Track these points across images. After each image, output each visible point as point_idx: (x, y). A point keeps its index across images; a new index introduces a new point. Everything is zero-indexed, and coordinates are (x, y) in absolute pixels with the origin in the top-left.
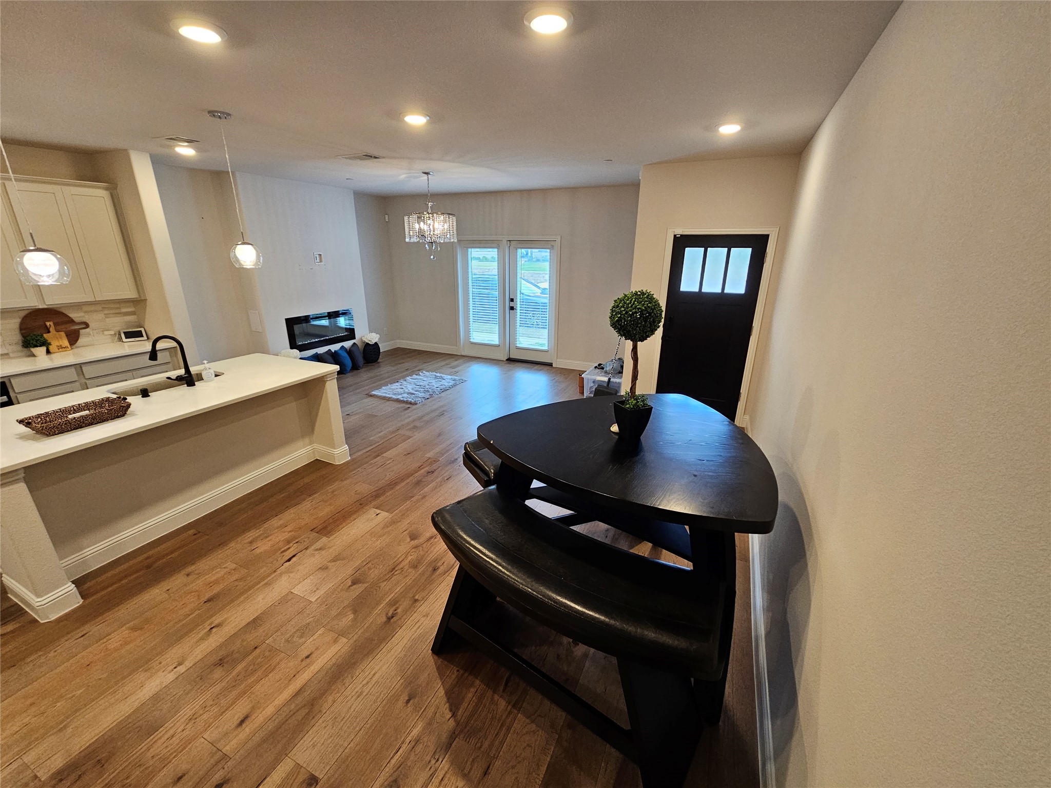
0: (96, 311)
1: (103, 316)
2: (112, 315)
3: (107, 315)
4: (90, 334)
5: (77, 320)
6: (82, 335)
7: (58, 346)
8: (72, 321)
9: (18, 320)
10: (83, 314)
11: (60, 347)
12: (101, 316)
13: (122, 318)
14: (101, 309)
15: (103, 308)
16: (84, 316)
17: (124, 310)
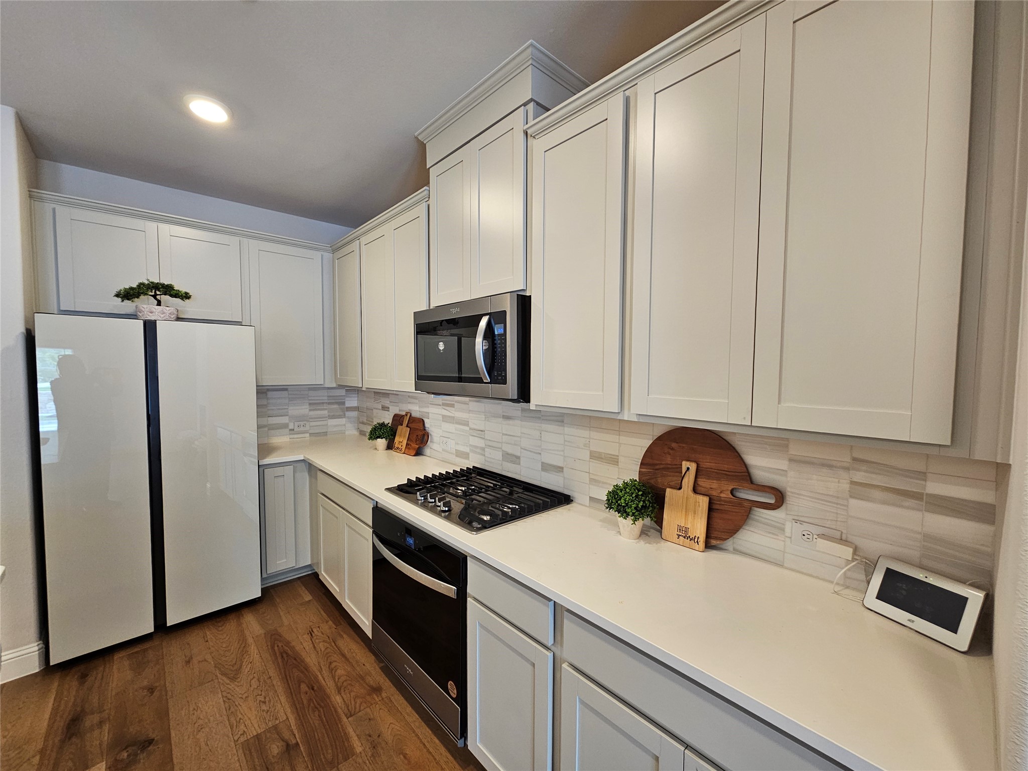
0: (829, 465)
1: (846, 486)
2: (877, 494)
3: (859, 490)
4: (783, 530)
5: (760, 475)
6: (757, 521)
7: (680, 529)
8: (745, 476)
9: (647, 443)
10: (783, 464)
11: (684, 534)
12: (838, 484)
13: (916, 515)
14: (847, 459)
15: (855, 459)
16: (784, 472)
17: (934, 488)
